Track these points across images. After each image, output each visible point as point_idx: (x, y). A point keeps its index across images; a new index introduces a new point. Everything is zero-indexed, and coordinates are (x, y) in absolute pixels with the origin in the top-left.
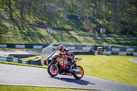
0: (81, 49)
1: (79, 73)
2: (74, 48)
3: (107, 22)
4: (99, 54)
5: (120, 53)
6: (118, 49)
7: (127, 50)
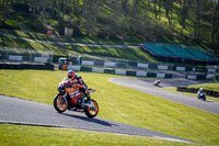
0: (33, 60)
1: (93, 109)
2: (20, 58)
3: (76, 19)
4: (60, 68)
5: (94, 68)
6: (92, 63)
7: (106, 64)
